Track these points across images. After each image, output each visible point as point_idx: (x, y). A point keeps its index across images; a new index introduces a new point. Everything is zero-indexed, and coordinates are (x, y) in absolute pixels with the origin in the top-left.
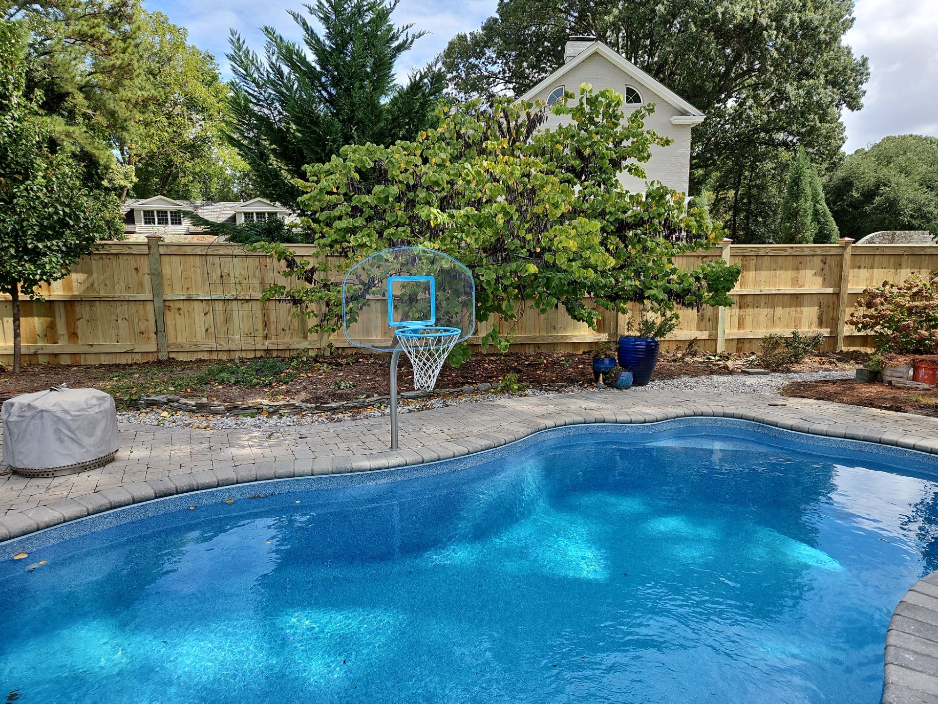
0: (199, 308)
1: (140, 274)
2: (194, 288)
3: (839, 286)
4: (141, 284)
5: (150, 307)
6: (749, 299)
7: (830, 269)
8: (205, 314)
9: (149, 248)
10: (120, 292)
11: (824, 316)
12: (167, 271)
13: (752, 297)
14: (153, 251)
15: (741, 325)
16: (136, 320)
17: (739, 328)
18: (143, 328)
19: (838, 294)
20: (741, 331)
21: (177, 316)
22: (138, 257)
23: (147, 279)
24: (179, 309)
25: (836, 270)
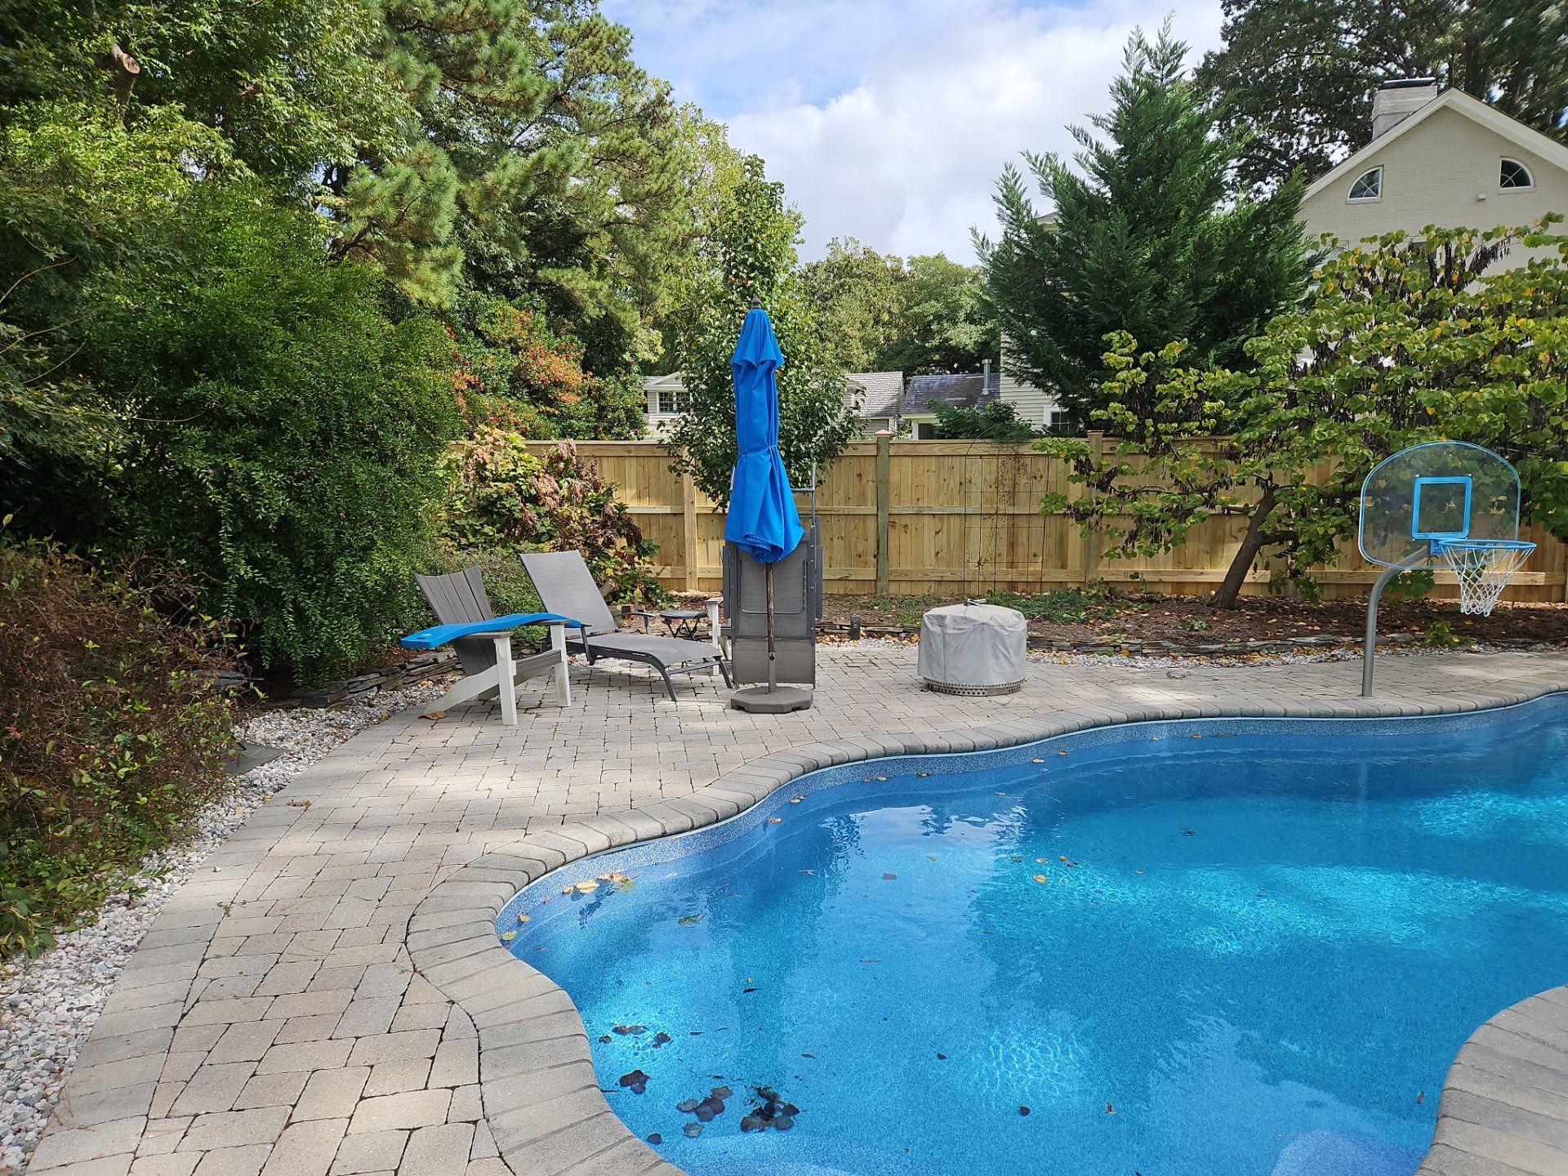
0: (929, 524)
1: (863, 482)
2: (926, 500)
4: (863, 494)
5: (871, 523)
8: (937, 533)
9: (878, 449)
10: (838, 506)
12: (894, 477)
14: (883, 452)
16: (853, 540)
18: (860, 550)
21: (902, 534)
22: (863, 459)
23: (870, 488)
24: (906, 526)
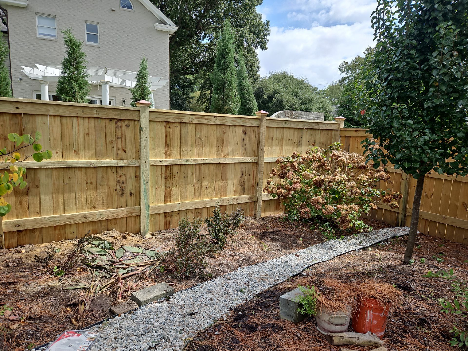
3: (257, 156)
6: (175, 169)
7: (250, 140)
11: (246, 184)
13: (179, 167)
15: (168, 197)
17: (166, 201)
19: (257, 163)
20: (169, 204)
25: (254, 140)
